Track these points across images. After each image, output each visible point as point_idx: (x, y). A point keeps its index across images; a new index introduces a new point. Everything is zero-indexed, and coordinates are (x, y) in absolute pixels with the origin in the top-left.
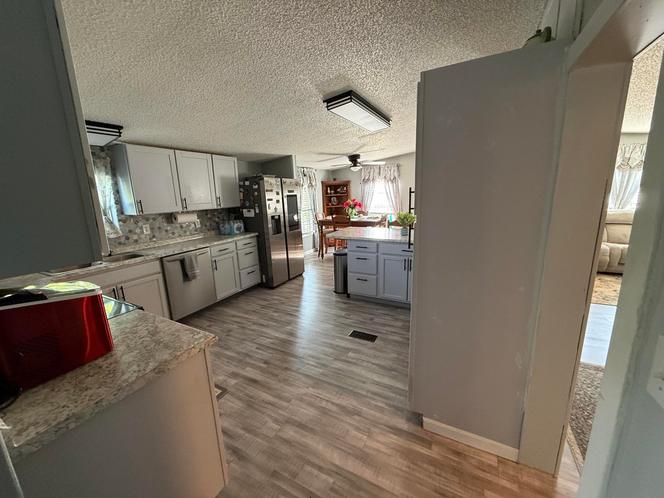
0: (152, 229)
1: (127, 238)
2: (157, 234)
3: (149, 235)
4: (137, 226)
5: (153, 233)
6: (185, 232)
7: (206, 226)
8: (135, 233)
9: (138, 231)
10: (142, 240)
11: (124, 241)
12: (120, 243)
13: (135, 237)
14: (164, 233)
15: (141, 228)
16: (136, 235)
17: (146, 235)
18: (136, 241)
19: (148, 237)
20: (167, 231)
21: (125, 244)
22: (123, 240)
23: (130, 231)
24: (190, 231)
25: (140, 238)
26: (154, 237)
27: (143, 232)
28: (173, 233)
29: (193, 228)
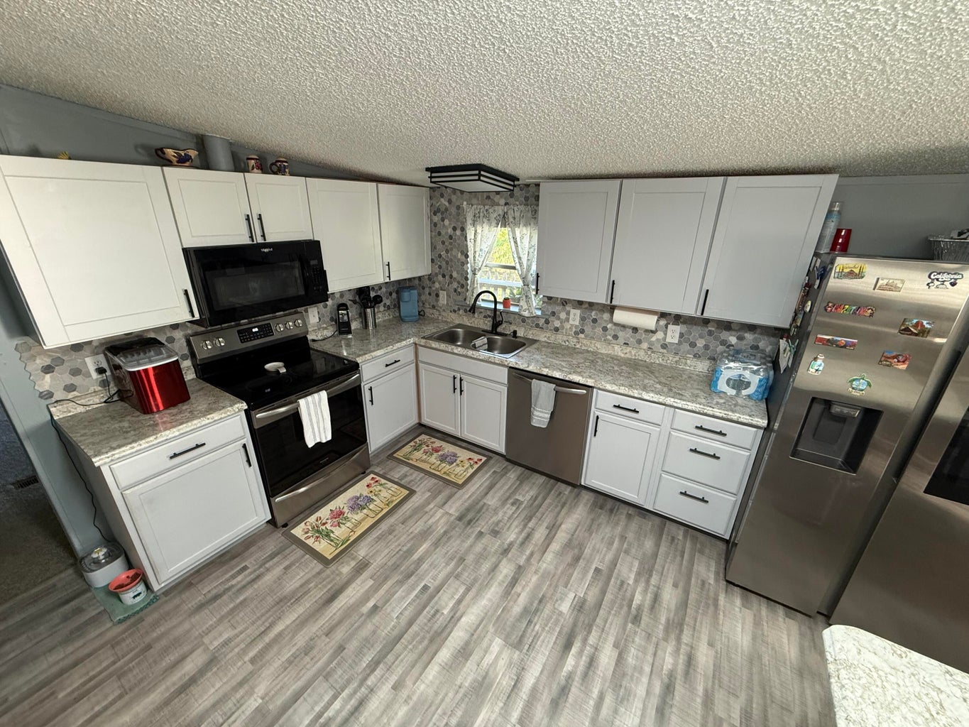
0: (583, 319)
1: (547, 322)
2: (588, 329)
3: (576, 326)
4: (564, 310)
5: (582, 325)
6: (639, 342)
7: (693, 345)
8: (559, 318)
9: (563, 316)
10: (564, 331)
11: (543, 325)
12: (537, 326)
13: (557, 324)
14: (599, 330)
15: (568, 313)
16: (559, 322)
17: (572, 325)
18: (557, 330)
19: (574, 330)
20: (605, 329)
21: (543, 328)
22: (542, 322)
23: (553, 314)
24: (651, 343)
25: (563, 327)
26: (582, 331)
27: (567, 320)
28: (615, 337)
29: (657, 340)
